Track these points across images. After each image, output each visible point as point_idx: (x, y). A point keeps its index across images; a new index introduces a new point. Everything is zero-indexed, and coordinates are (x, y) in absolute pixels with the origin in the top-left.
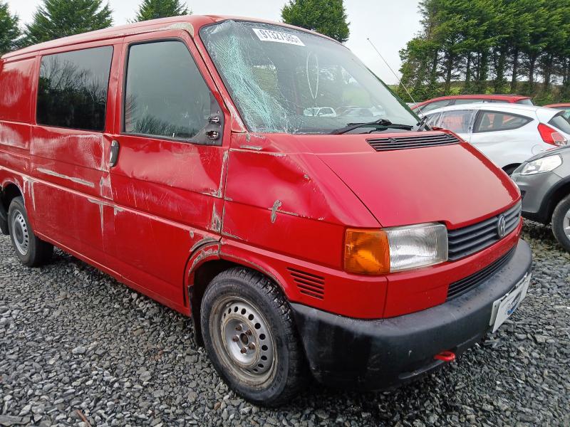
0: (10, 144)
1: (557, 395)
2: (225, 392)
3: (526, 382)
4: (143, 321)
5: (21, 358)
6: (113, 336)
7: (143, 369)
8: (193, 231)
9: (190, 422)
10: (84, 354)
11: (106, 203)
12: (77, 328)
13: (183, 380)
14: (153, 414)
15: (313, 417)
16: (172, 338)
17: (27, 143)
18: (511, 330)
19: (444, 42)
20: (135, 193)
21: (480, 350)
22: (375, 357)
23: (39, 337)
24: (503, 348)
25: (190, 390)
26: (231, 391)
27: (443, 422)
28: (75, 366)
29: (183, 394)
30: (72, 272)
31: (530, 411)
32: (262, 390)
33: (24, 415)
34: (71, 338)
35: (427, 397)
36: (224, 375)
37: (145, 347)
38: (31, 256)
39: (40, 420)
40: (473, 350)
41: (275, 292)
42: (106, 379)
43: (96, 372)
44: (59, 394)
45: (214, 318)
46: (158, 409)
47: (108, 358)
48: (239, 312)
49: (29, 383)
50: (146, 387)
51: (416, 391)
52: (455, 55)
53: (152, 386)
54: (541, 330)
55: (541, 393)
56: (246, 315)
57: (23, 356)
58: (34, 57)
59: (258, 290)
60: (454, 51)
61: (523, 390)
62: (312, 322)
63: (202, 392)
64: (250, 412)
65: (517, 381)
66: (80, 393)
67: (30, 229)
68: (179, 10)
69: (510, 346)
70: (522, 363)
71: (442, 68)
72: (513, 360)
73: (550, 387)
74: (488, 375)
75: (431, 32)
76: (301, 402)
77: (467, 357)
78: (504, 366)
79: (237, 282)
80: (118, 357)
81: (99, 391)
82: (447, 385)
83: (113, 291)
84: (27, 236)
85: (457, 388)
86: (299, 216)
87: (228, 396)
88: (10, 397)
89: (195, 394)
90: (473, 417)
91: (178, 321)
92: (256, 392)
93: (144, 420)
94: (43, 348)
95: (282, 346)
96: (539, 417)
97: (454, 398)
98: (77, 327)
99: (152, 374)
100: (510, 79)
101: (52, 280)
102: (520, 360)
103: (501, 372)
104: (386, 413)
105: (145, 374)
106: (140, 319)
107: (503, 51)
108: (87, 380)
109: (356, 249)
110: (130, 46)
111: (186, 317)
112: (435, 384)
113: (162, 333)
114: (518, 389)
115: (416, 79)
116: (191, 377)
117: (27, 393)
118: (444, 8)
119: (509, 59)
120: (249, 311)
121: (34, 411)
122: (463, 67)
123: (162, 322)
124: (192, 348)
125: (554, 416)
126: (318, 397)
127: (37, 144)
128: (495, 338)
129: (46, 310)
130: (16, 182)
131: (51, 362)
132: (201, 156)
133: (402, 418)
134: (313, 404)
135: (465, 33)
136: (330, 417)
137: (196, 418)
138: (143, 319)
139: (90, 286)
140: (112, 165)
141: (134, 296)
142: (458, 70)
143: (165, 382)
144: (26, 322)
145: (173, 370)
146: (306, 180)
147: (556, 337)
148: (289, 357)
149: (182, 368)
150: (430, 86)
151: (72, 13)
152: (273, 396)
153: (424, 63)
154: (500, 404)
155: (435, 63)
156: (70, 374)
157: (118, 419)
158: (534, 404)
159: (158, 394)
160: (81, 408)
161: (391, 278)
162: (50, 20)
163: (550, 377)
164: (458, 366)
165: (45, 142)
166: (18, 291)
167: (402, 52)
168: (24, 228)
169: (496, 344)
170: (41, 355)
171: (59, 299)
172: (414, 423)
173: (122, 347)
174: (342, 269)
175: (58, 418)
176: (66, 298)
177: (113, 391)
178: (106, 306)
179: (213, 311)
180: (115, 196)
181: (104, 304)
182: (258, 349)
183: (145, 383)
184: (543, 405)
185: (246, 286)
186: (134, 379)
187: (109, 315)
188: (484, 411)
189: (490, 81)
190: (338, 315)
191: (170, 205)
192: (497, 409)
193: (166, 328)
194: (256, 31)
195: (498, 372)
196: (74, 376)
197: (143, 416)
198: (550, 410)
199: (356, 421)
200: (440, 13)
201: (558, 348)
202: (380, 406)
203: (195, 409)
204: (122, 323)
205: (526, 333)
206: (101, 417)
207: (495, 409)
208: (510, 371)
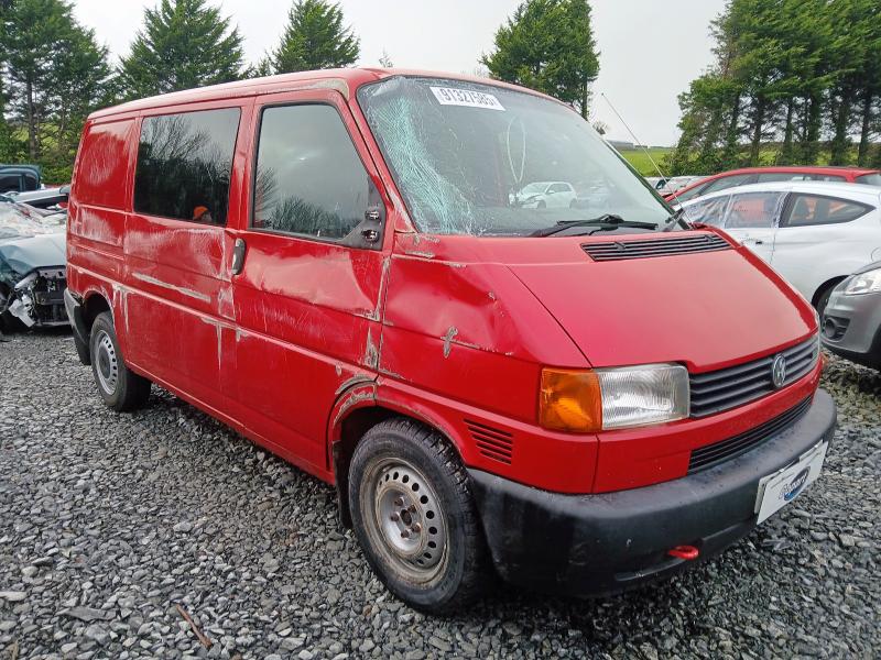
0: (97, 239)
1: (861, 621)
2: (379, 592)
3: (817, 600)
4: (271, 492)
5: (105, 535)
6: (228, 511)
7: (268, 555)
8: (340, 366)
9: (329, 629)
10: (189, 533)
11: (226, 325)
12: (181, 498)
13: (322, 573)
14: (279, 616)
15: (500, 632)
16: (310, 517)
17: (120, 239)
18: (805, 526)
19: (750, 81)
20: (265, 311)
21: (754, 553)
22: (578, 546)
23: (129, 507)
24: (790, 552)
25: (330, 586)
26: (387, 592)
27: (684, 649)
28: (176, 548)
29: (321, 592)
30: (176, 420)
31: (815, 640)
32: (428, 590)
33: (108, 609)
34: (172, 511)
35: (666, 613)
36: (378, 569)
37: (273, 527)
38: (119, 397)
39: (128, 617)
40: (744, 553)
41: (448, 452)
42: (217, 566)
43: (205, 557)
44: (154, 584)
45: (366, 486)
46: (286, 610)
47: (221, 540)
48: (400, 479)
49: (115, 568)
50: (271, 580)
51: (651, 605)
52: (769, 101)
53: (280, 579)
54: (851, 528)
55: (837, 618)
56: (409, 485)
57: (106, 532)
58: (133, 118)
59: (426, 450)
60: (767, 96)
61: (810, 611)
62: (496, 495)
63: (346, 590)
64: (412, 620)
65: (802, 599)
66: (183, 583)
67: (119, 359)
68: (340, 37)
69: (801, 549)
70: (816, 573)
71: (747, 122)
72: (802, 569)
73: (852, 609)
74: (760, 587)
75: (728, 66)
76: (484, 610)
77: (734, 561)
78: (788, 577)
79: (396, 438)
80: (235, 539)
81: (208, 582)
82: (697, 599)
83: (232, 448)
84: (115, 368)
85: (710, 603)
86: (481, 349)
87: (382, 598)
88: (90, 584)
89: (337, 593)
90: (729, 643)
91: (319, 493)
92: (421, 593)
93: (267, 623)
94: (133, 522)
95: (456, 527)
96: (827, 650)
97: (705, 617)
98: (180, 495)
99: (280, 563)
100: (857, 139)
101: (147, 431)
102: (811, 569)
103: (780, 584)
104: (604, 631)
105: (271, 563)
106: (267, 488)
107: (848, 95)
108: (192, 568)
109: (555, 397)
110: (263, 110)
111: (330, 487)
112: (680, 596)
113: (297, 509)
114: (802, 609)
115: (704, 138)
116: (334, 571)
117: (111, 580)
118: (750, 29)
119: (858, 108)
120: (413, 479)
121: (121, 604)
122: (780, 121)
123: (298, 494)
124: (337, 530)
125: (851, 648)
126: (508, 605)
127: (134, 240)
128: (779, 537)
129: (140, 471)
130: (103, 292)
131: (145, 542)
132: (354, 264)
133: (625, 639)
134: (501, 615)
135: (784, 67)
136: (523, 633)
137: (337, 624)
138: (271, 488)
139: (199, 441)
140: (235, 271)
141: (261, 456)
142: (773, 125)
143: (297, 574)
144: (111, 486)
145: (309, 560)
146: (491, 301)
147: (872, 538)
148: (465, 544)
149: (322, 558)
150: (727, 150)
151: (186, 42)
152: (444, 599)
153: (718, 115)
154: (772, 628)
155: (736, 113)
156: (170, 558)
157: (232, 620)
158: (823, 631)
159: (287, 590)
160: (182, 604)
161: (604, 438)
162: (153, 51)
163: (854, 595)
164: (719, 573)
165: (144, 237)
166: (102, 444)
167: (682, 98)
168: (111, 357)
169: (778, 546)
170: (132, 531)
171: (157, 457)
172: (642, 647)
173: (241, 526)
174: (535, 423)
175: (152, 615)
176: (167, 457)
177: (227, 583)
178: (221, 469)
179: (365, 477)
180: (238, 315)
181: (218, 467)
182: (424, 532)
183: (270, 575)
184: (838, 633)
185: (410, 443)
186: (255, 568)
187: (225, 481)
188: (746, 637)
189: (826, 143)
190: (530, 486)
191: (311, 329)
192: (766, 635)
193: (303, 502)
194: (435, 90)
195: (776, 585)
196: (175, 561)
197: (265, 618)
198: (846, 642)
199: (560, 641)
200: (744, 37)
201: (874, 555)
202: (595, 621)
203: (337, 613)
204: (241, 493)
205: (828, 531)
206: (210, 615)
207: (763, 635)
208: (795, 585)
